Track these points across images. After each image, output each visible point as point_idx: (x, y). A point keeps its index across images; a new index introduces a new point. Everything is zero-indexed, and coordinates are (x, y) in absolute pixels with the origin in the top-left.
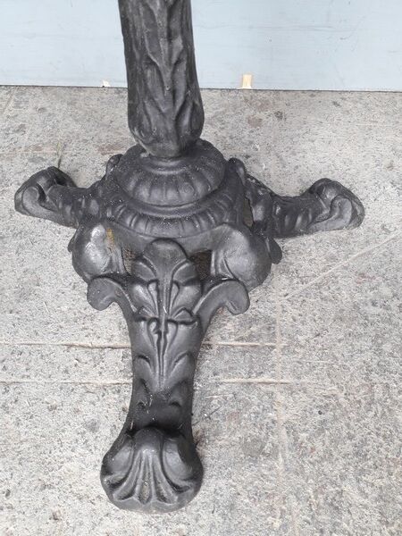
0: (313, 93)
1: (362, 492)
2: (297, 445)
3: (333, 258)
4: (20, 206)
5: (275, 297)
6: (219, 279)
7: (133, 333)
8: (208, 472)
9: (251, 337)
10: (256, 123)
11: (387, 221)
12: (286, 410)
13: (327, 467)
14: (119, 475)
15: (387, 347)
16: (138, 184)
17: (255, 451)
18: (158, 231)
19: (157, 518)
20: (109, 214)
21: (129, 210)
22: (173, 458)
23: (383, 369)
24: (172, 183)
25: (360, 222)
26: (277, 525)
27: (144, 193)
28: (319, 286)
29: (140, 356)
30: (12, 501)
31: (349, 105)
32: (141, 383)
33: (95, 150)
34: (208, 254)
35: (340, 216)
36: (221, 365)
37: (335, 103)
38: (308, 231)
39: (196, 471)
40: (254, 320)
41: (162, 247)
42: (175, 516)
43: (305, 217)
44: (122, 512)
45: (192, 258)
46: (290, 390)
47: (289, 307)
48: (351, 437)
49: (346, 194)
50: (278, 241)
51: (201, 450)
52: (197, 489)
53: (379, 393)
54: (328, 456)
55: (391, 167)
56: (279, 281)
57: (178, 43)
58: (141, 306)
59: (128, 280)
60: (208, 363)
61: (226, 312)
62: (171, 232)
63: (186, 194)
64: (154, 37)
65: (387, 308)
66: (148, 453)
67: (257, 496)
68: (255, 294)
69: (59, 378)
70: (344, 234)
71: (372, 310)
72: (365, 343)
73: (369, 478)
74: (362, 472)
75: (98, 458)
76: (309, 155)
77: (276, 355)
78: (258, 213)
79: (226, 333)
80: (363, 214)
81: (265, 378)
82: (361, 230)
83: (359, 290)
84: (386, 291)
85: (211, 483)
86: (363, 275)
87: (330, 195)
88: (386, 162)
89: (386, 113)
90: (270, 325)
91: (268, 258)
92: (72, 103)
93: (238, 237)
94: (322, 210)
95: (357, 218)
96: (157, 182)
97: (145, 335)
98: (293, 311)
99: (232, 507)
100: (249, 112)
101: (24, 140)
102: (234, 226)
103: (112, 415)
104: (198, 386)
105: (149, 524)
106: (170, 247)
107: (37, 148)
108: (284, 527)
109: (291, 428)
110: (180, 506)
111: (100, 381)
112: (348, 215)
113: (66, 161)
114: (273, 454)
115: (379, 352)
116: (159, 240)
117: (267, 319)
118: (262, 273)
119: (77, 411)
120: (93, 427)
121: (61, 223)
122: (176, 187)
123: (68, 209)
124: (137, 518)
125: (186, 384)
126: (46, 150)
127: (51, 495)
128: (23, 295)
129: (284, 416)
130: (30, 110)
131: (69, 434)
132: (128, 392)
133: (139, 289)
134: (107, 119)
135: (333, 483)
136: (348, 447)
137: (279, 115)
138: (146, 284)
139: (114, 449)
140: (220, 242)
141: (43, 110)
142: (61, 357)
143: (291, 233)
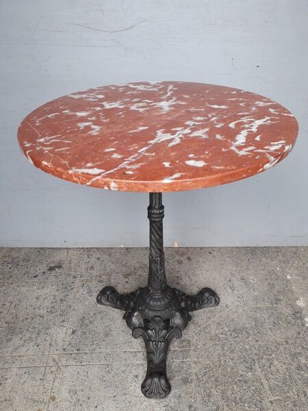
0: (201, 248)
1: (217, 391)
2: (198, 379)
3: (209, 318)
4: (99, 301)
5: (190, 333)
6: (172, 327)
7: (147, 346)
8: (172, 388)
9: (183, 347)
10: (180, 262)
11: (228, 303)
12: (195, 369)
13: (207, 385)
14: (148, 388)
15: (226, 348)
16: (150, 300)
17: (186, 381)
18: (155, 313)
19: (158, 401)
20: (140, 308)
21: (146, 307)
22: (163, 381)
23: (224, 355)
24: (159, 300)
25: (218, 304)
26: (193, 401)
27: (151, 303)
28: (205, 328)
29: (149, 353)
30: (116, 398)
31: (215, 253)
32: (150, 361)
33: (122, 276)
34: (169, 320)
35: (211, 302)
36: (174, 356)
37: (210, 253)
38: (200, 308)
39: (169, 388)
40: (183, 341)
41: (156, 318)
42: (163, 400)
43: (199, 304)
44: (148, 400)
45: (164, 321)
46: (196, 363)
47: (195, 336)
48: (214, 376)
49: (213, 293)
50: (190, 313)
51: (170, 381)
52: (170, 391)
53: (222, 362)
54: (207, 382)
55: (230, 281)
56: (191, 327)
57: (162, 271)
58: (150, 337)
59: (146, 328)
60: (170, 355)
61: (175, 339)
62: (158, 314)
63: (163, 303)
64: (157, 271)
65: (227, 335)
66: (156, 380)
67: (187, 394)
68: (184, 332)
69: (124, 362)
70: (213, 308)
71: (221, 336)
72: (219, 347)
73: (219, 387)
74: (217, 385)
75: (139, 385)
76: (200, 276)
77: (191, 353)
78: (183, 304)
79: (175, 345)
80: (219, 301)
81: (188, 360)
82: (218, 307)
83: (218, 329)
84: (226, 329)
85: (173, 391)
86: (219, 324)
87: (207, 295)
88: (228, 279)
89: (229, 257)
90: (189, 342)
91: (187, 319)
92: (110, 255)
93: (178, 314)
94: (204, 300)
95: (217, 302)
96: (155, 300)
97: (152, 346)
98: (196, 337)
99: (180, 397)
100: (177, 257)
101: (94, 273)
102: (176, 311)
103: (142, 372)
104: (167, 363)
105: (156, 403)
106: (159, 319)
107: (100, 276)
108: (195, 401)
109: (196, 374)
110: (165, 396)
111: (137, 363)
112: (214, 302)
113: (112, 282)
114: (191, 382)
115: (223, 350)
116: (155, 316)
117: (188, 340)
118: (185, 325)
119: (131, 372)
120: (137, 376)
121: (115, 308)
122: (160, 301)
123: (118, 303)
124: (153, 401)
125: (164, 361)
126: (104, 277)
127: (128, 396)
128: (107, 335)
129: (194, 371)
130: (94, 259)
131: (130, 379)
132: (146, 365)
133: (149, 331)
134: (124, 262)
135: (209, 389)
136: (213, 379)
137: (189, 259)
138: (152, 330)
139: (145, 381)
140: (173, 316)
141: (99, 259)
142: (123, 355)
143: (195, 309)
